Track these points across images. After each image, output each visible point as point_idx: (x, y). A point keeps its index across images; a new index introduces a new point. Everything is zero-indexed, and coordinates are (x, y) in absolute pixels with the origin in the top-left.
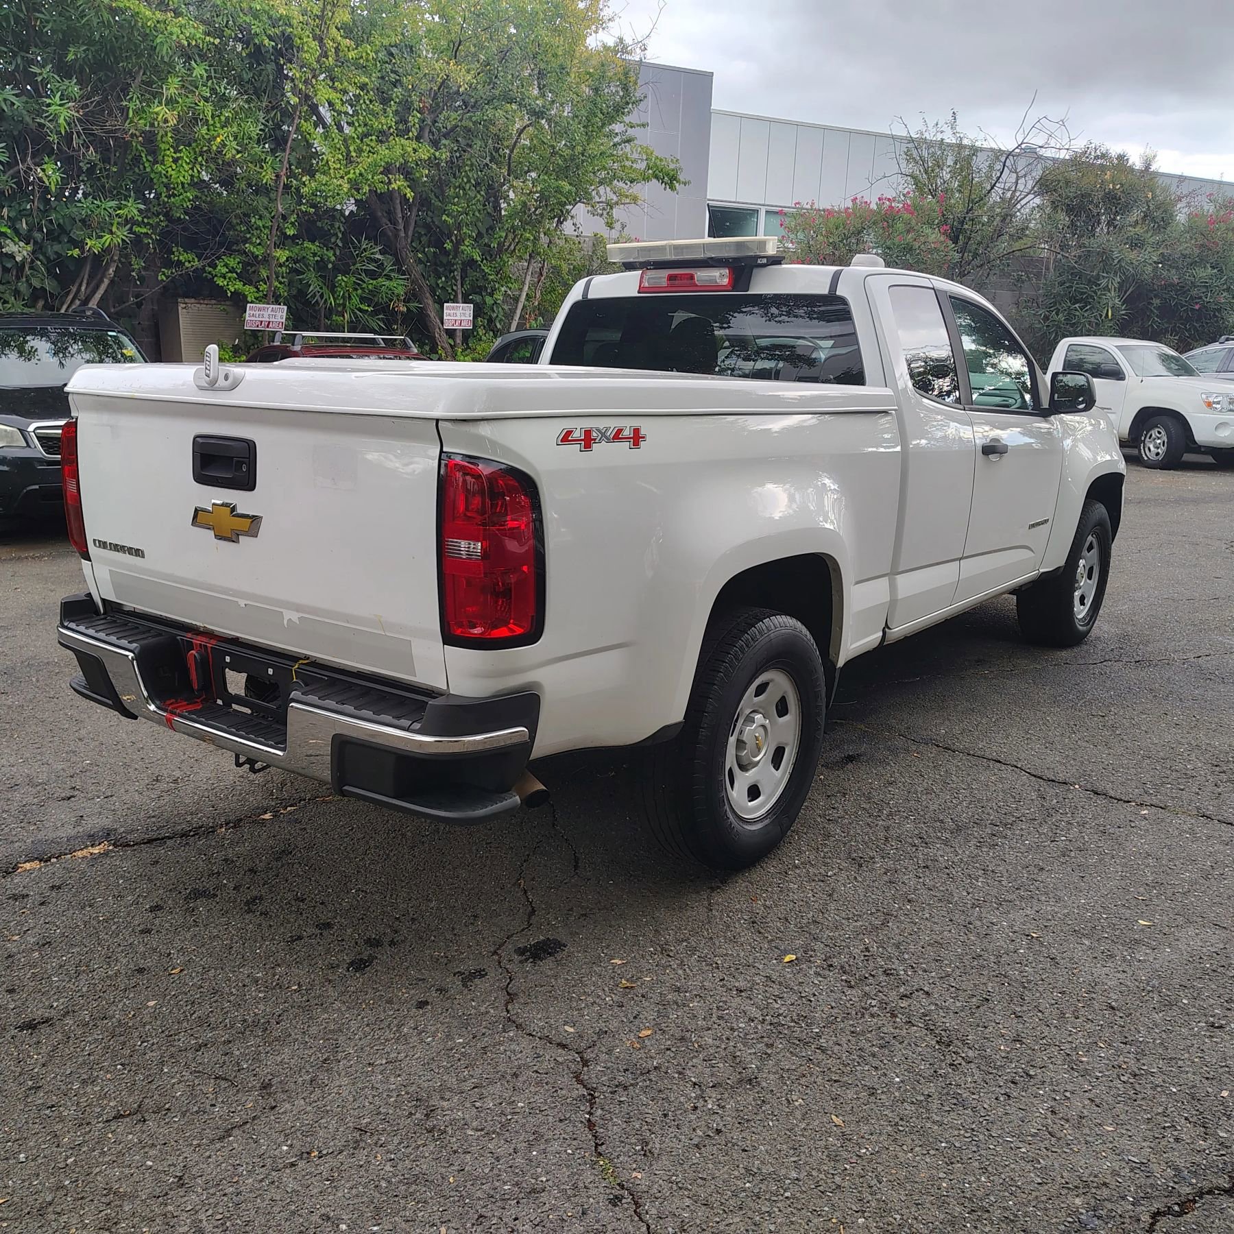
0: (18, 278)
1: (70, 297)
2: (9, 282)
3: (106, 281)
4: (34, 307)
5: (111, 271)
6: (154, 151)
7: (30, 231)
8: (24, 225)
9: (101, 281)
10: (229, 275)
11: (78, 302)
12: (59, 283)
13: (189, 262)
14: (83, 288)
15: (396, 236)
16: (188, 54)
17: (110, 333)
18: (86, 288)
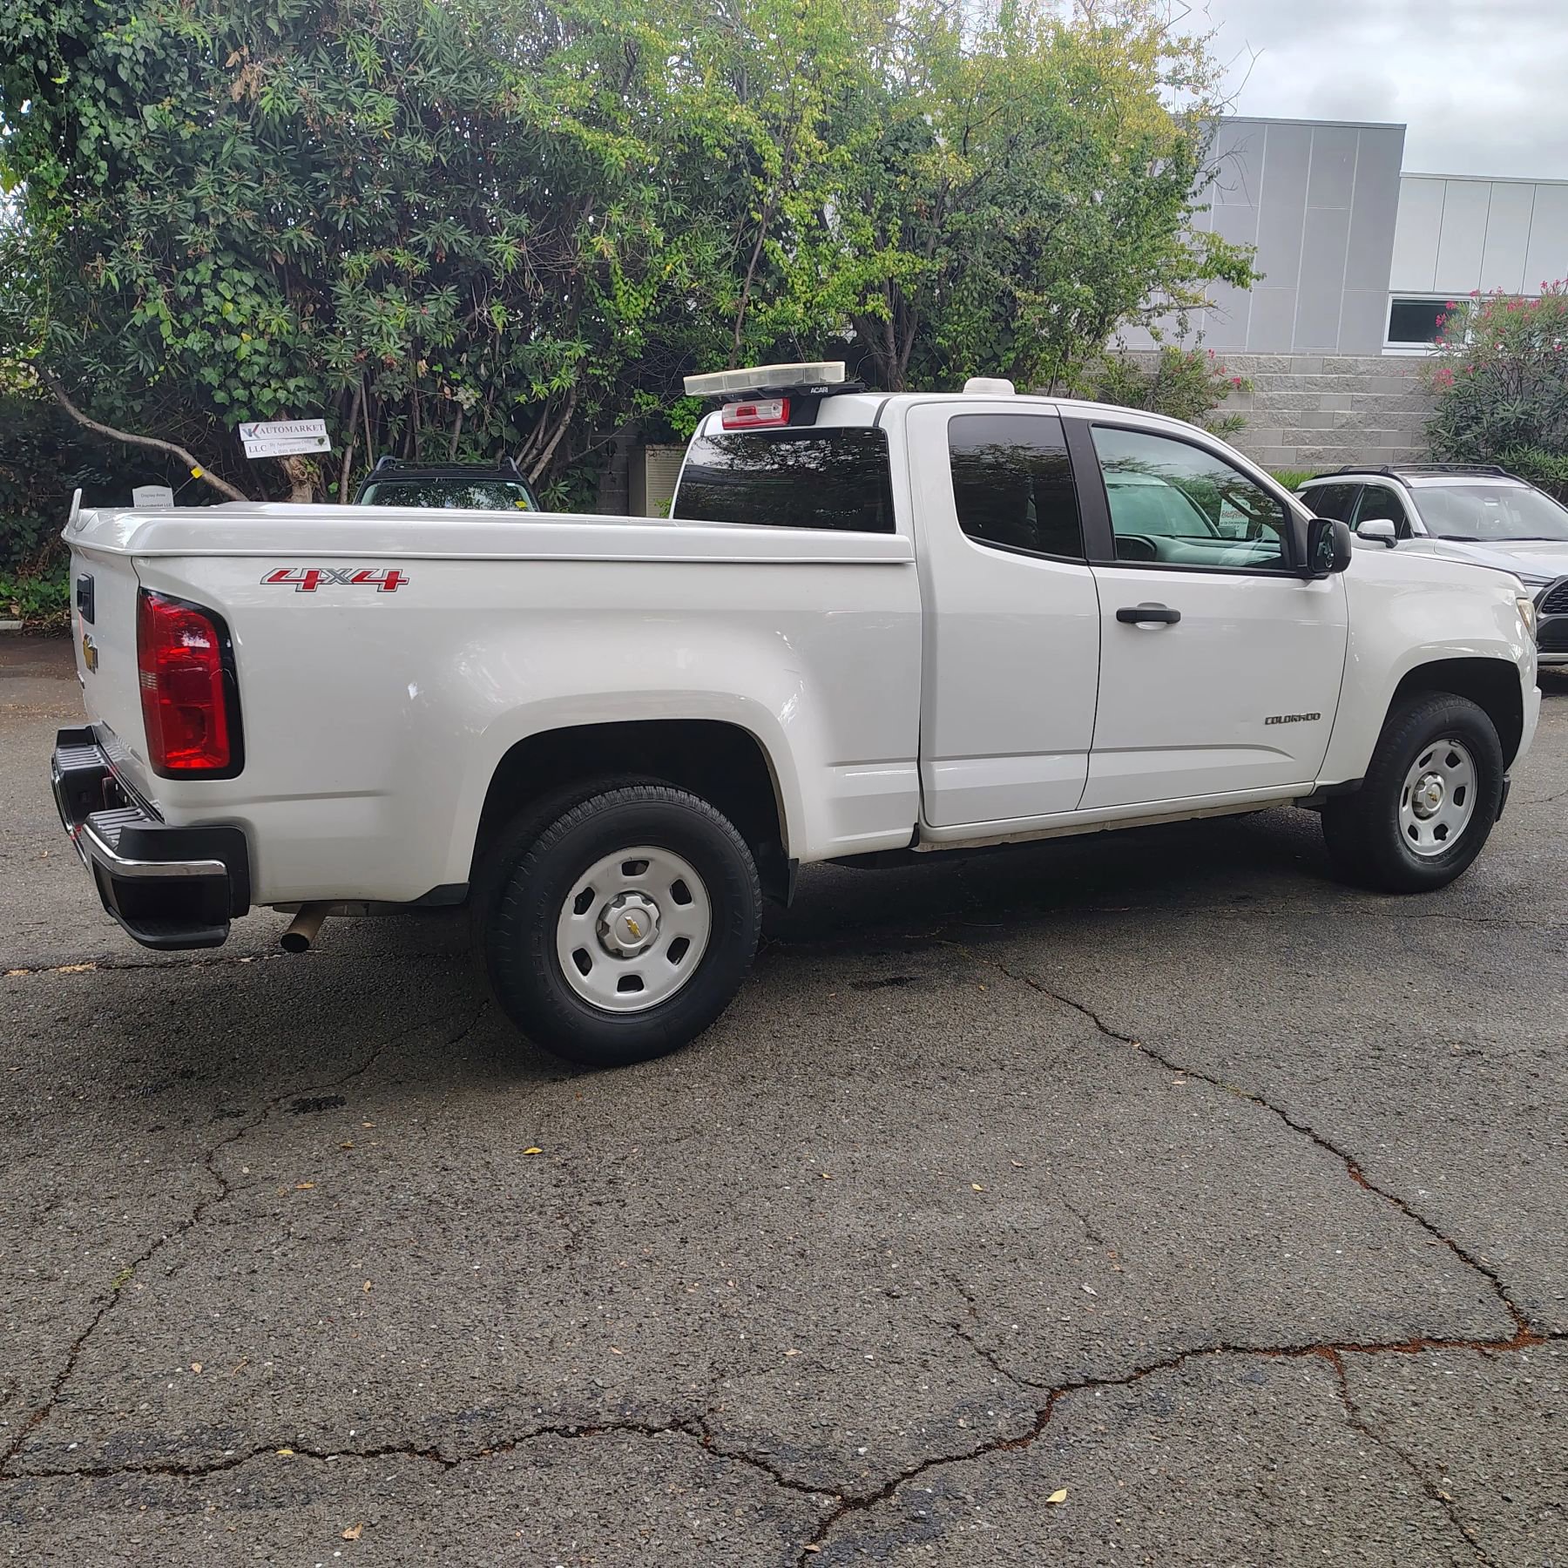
0: (479, 426)
1: (528, 446)
2: (469, 432)
3: (562, 428)
4: (493, 457)
5: (567, 417)
6: (607, 285)
7: (491, 376)
8: (483, 371)
9: (558, 428)
10: (687, 417)
11: (535, 451)
12: (518, 430)
13: (648, 405)
14: (540, 437)
15: (887, 364)
16: (639, 174)
17: (509, 484)
18: (544, 436)
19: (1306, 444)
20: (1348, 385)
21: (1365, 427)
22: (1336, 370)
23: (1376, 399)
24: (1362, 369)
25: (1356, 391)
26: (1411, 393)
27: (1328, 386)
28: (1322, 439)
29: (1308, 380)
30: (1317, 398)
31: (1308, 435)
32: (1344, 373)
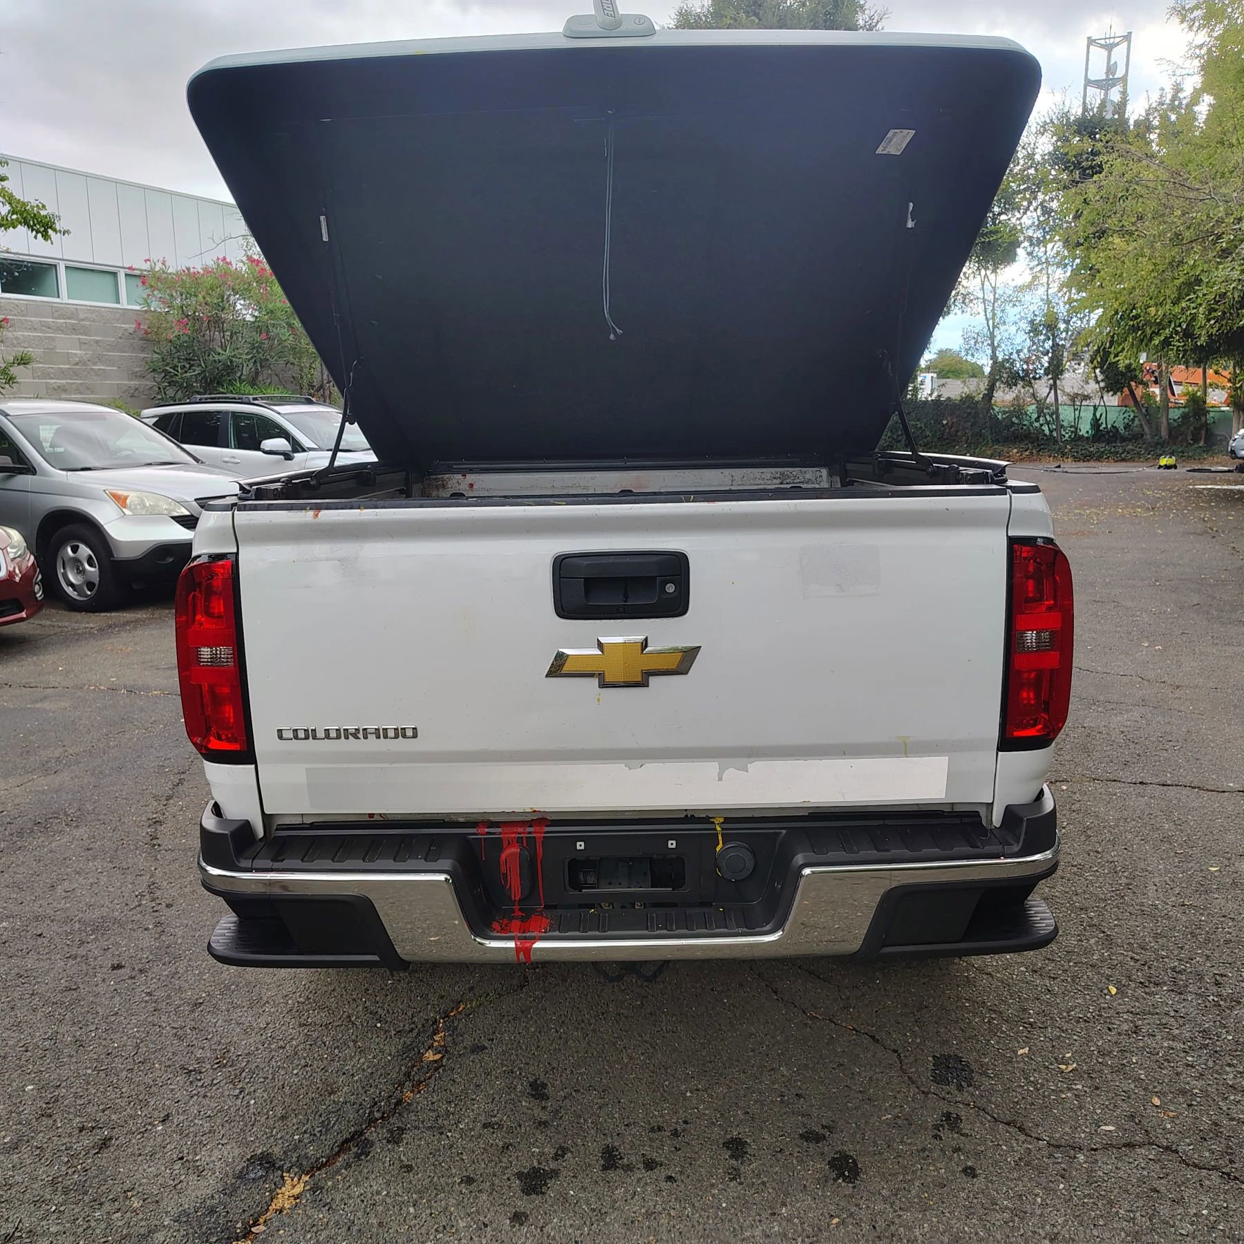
19: (52, 378)
20: (74, 330)
21: (93, 365)
22: (62, 316)
23: (97, 342)
24: (82, 316)
25: (81, 334)
26: (121, 338)
27: (59, 329)
28: (63, 374)
29: (43, 324)
30: (53, 339)
31: (52, 371)
32: (69, 319)
